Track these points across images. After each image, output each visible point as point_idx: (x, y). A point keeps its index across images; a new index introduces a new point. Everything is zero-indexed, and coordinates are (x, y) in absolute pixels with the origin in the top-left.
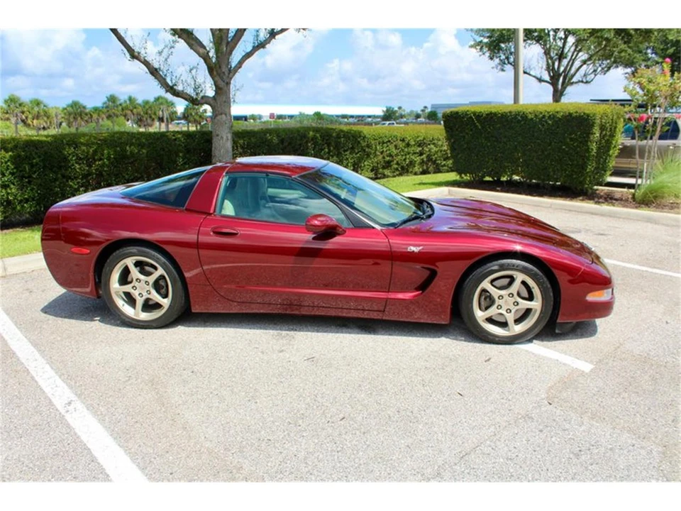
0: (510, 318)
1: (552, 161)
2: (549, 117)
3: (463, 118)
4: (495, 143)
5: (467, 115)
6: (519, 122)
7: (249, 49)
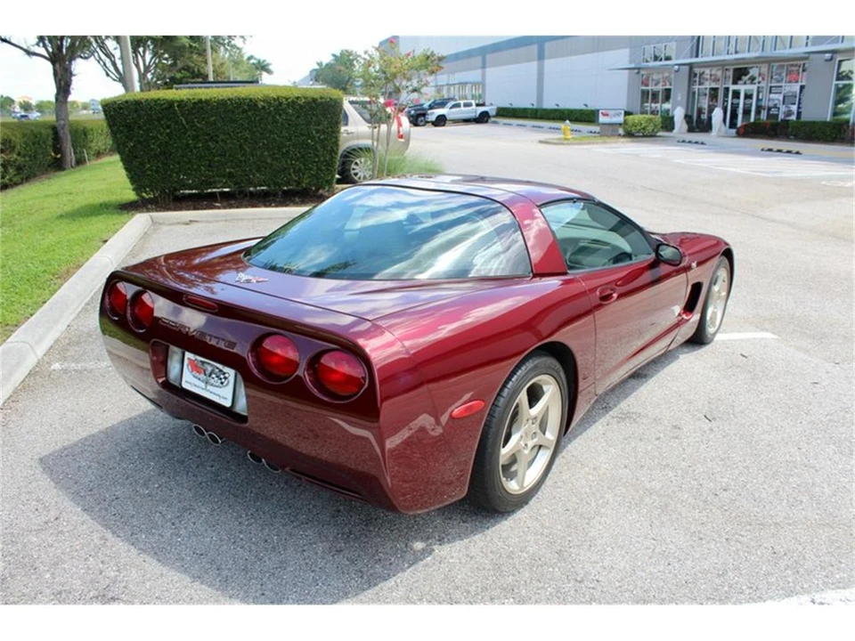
2: (288, 104)
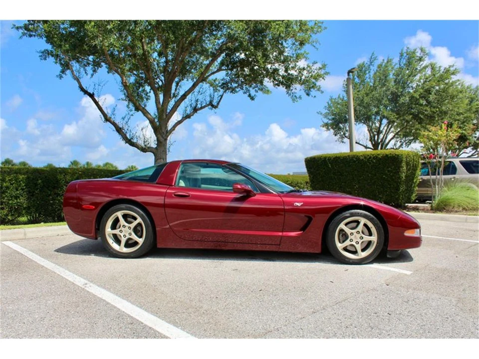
0: (359, 247)
1: (377, 186)
3: (318, 161)
4: (340, 177)
5: (321, 159)
6: (355, 162)
7: (180, 119)
